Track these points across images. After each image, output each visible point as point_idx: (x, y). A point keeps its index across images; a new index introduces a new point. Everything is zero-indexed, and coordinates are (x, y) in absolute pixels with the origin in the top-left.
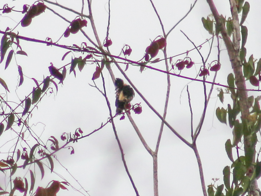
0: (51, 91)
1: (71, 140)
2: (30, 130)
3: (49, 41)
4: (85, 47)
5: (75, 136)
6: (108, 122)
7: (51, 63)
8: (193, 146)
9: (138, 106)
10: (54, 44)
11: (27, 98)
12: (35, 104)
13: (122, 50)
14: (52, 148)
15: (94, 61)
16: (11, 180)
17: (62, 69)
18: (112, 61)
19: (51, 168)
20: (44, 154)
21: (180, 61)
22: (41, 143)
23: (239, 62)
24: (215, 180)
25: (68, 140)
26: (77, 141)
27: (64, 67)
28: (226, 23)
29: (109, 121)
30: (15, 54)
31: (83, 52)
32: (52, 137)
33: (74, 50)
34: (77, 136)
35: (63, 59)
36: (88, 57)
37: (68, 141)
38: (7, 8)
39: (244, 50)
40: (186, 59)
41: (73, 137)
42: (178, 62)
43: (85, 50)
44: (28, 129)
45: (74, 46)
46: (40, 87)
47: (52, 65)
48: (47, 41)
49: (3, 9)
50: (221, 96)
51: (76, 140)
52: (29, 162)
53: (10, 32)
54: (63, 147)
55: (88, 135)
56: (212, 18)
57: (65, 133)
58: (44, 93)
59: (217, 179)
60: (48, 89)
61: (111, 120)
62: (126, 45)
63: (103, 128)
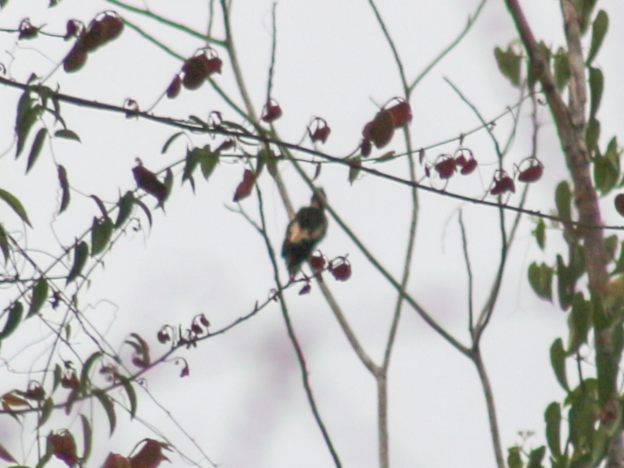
0: (137, 226)
1: (182, 342)
2: (83, 320)
3: (132, 108)
4: (218, 122)
5: (190, 334)
6: (270, 300)
7: (138, 160)
8: (474, 354)
9: (342, 263)
10: (145, 115)
11: (79, 243)
12: (98, 257)
13: (308, 129)
14: (137, 362)
15: (240, 157)
16: (38, 438)
17: (164, 174)
18: (281, 157)
19: (130, 409)
20: (117, 376)
21: (446, 159)
22: (107, 350)
23: (583, 153)
24: (525, 435)
25: (174, 343)
26: (195, 345)
27: (168, 170)
28: (552, 61)
29: (274, 298)
30: (50, 137)
31: (212, 135)
32: (134, 335)
33: (192, 129)
34: (196, 333)
35: (165, 149)
36: (226, 145)
37: (176, 345)
38: (28, 27)
39: (594, 126)
40: (459, 154)
41: (185, 336)
42: (441, 160)
43: (218, 129)
44: (77, 317)
45: (191, 121)
46: (110, 215)
47: (141, 164)
48: (127, 107)
49: (20, 30)
50: (540, 235)
51: (193, 342)
52: (80, 395)
53: (40, 84)
54: (163, 359)
55: (222, 332)
56: (520, 49)
57: (167, 326)
58: (119, 231)
59: (530, 434)
60: (128, 220)
61: (278, 294)
62: (318, 119)
63: (259, 313)
